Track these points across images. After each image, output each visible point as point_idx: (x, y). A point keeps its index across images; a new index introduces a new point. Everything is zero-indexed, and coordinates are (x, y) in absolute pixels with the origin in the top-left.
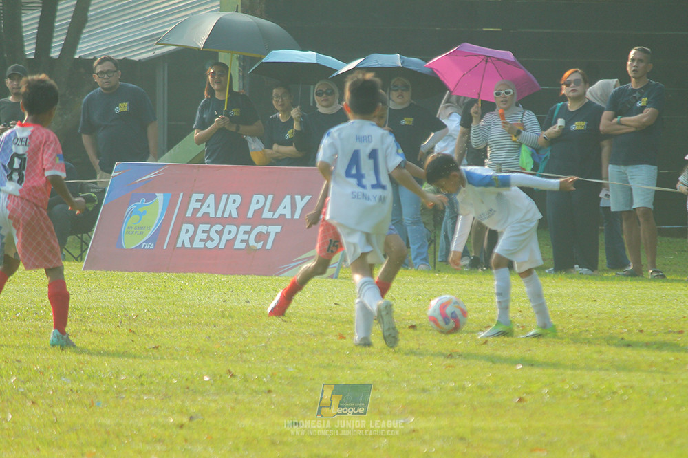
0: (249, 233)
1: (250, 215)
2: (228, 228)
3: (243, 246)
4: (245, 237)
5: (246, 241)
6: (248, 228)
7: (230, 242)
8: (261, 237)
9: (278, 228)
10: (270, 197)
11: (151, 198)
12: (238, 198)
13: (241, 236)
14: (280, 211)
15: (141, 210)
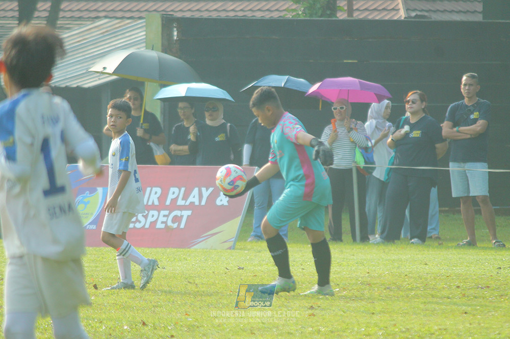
0: (167, 216)
1: (168, 203)
2: (152, 212)
3: (163, 226)
4: (165, 219)
5: (165, 223)
6: (166, 212)
7: (153, 224)
8: (177, 219)
9: (189, 213)
10: (183, 189)
11: (93, 191)
12: (159, 190)
13: (162, 219)
14: (191, 199)
15: (86, 200)
